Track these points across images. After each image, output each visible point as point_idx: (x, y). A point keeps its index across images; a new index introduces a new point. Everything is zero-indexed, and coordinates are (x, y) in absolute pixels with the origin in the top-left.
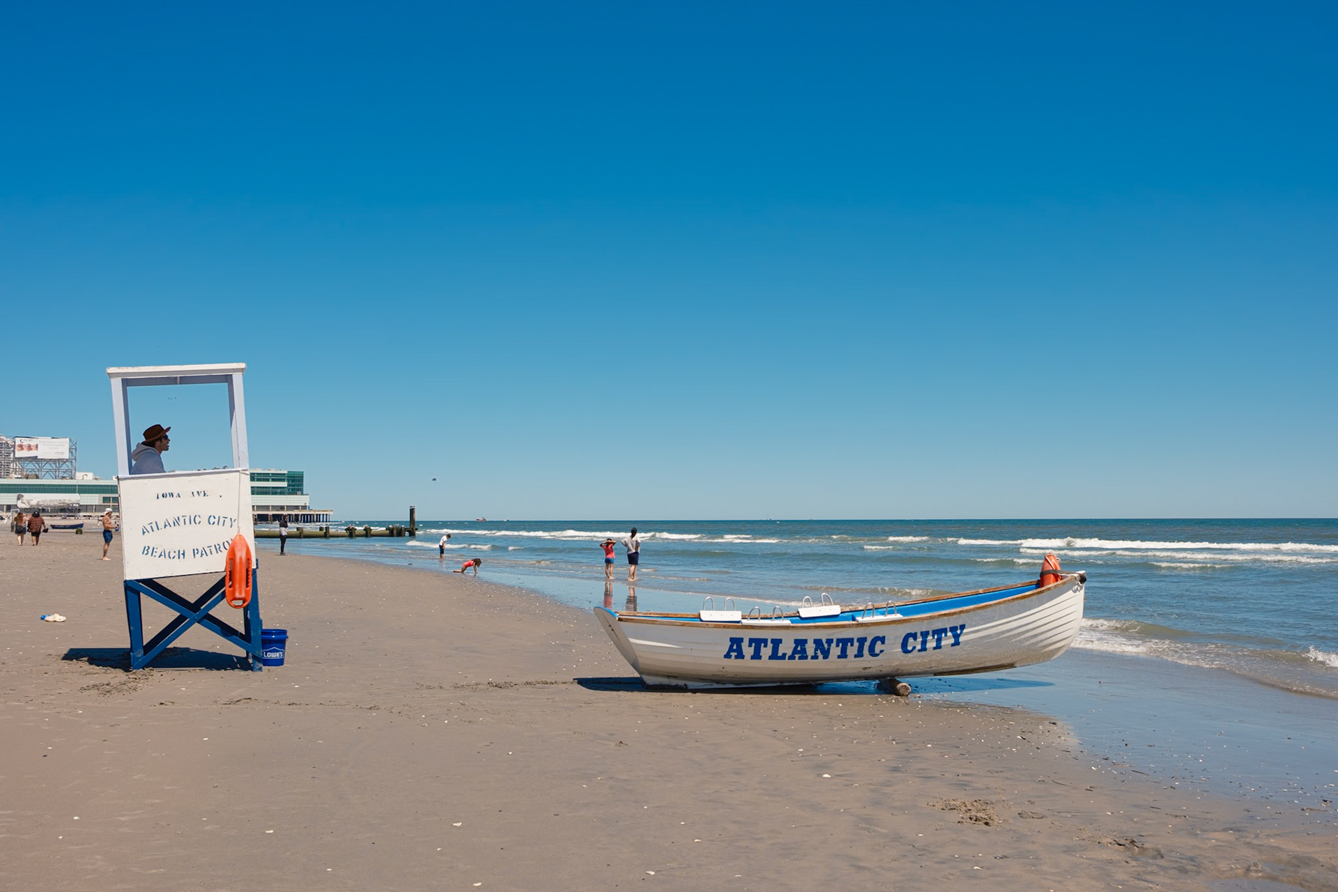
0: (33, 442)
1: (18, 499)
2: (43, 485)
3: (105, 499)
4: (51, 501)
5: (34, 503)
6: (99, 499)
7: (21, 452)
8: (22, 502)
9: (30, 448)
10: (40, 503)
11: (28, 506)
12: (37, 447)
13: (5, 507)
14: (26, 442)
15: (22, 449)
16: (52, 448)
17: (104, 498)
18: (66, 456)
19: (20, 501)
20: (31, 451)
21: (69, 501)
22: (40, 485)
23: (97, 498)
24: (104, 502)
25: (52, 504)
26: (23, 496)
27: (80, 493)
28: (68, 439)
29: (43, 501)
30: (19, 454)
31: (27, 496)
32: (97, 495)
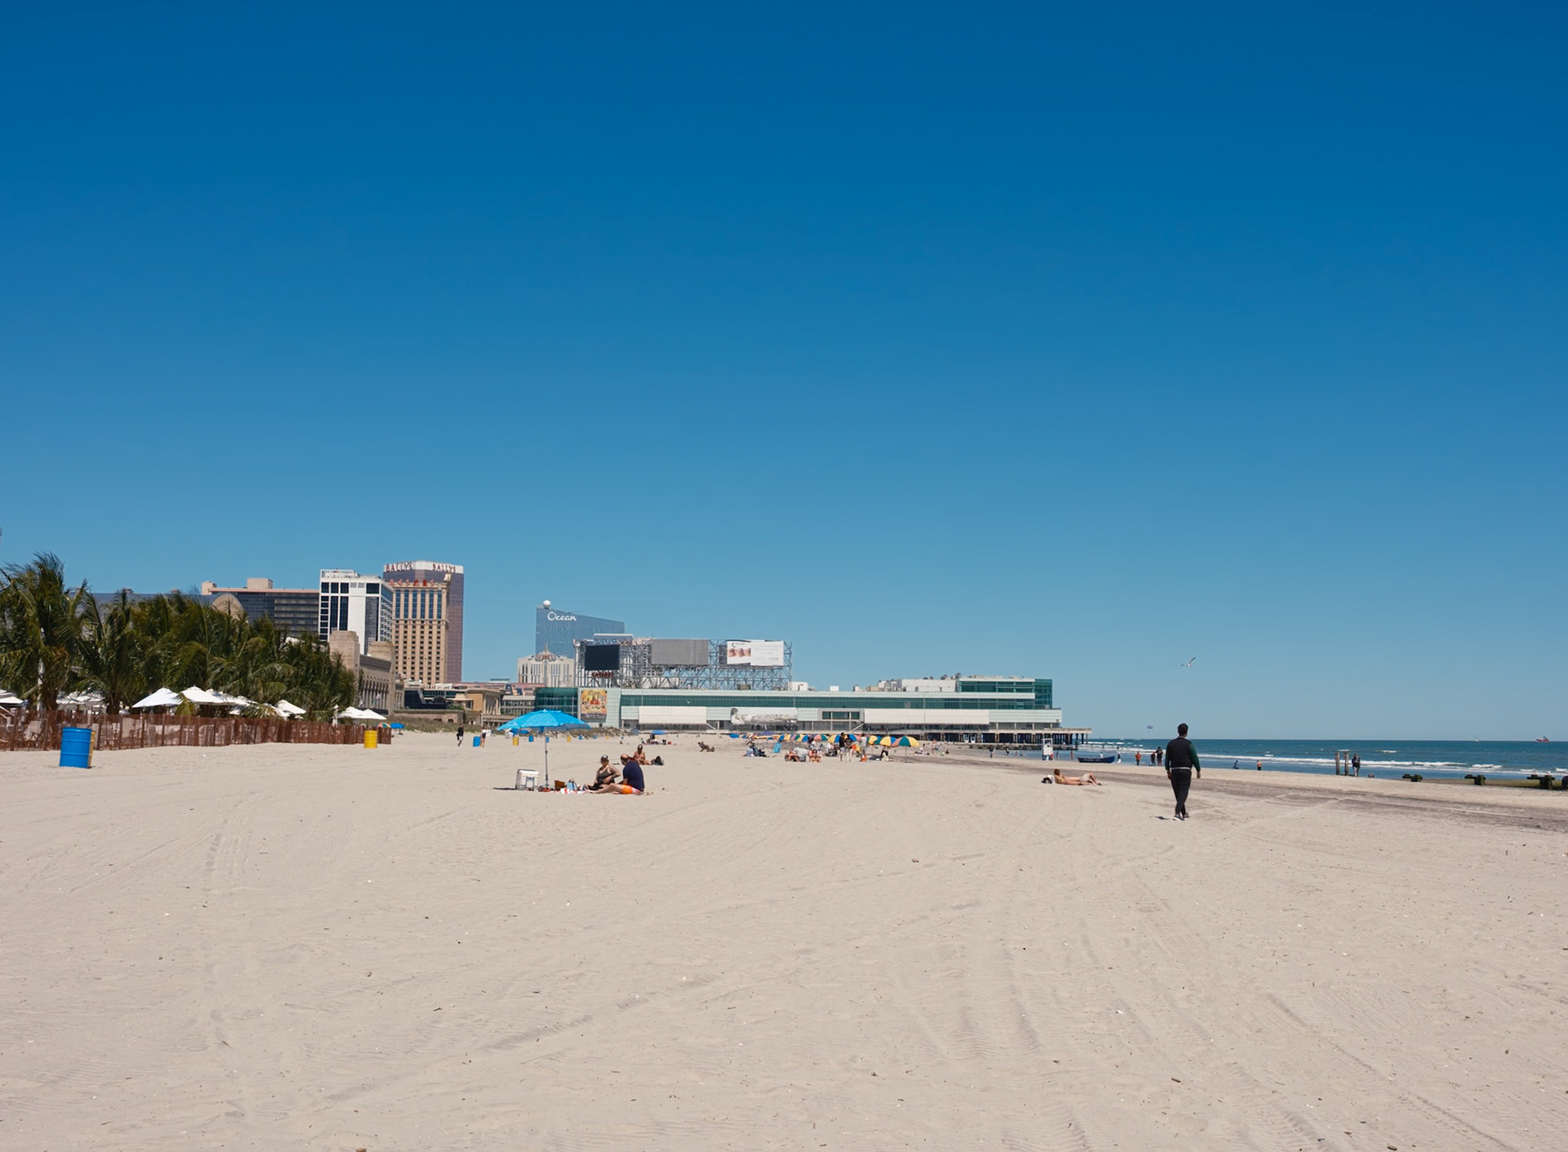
0: (745, 646)
1: (732, 714)
2: (758, 697)
3: (826, 715)
4: (767, 716)
5: (749, 718)
6: (819, 714)
7: (733, 658)
8: (737, 718)
9: (742, 653)
10: (755, 719)
11: (743, 723)
12: (750, 652)
13: (718, 723)
14: (738, 646)
15: (734, 655)
16: (765, 652)
17: (824, 713)
18: (781, 663)
19: (734, 716)
20: (743, 657)
21: (787, 716)
22: (755, 697)
23: (816, 713)
24: (823, 718)
25: (768, 720)
26: (737, 710)
27: (797, 706)
28: (782, 643)
29: (758, 716)
30: (731, 660)
31: (741, 710)
32: (816, 709)
